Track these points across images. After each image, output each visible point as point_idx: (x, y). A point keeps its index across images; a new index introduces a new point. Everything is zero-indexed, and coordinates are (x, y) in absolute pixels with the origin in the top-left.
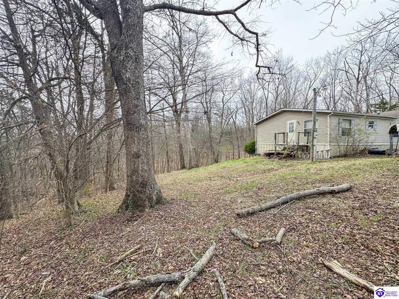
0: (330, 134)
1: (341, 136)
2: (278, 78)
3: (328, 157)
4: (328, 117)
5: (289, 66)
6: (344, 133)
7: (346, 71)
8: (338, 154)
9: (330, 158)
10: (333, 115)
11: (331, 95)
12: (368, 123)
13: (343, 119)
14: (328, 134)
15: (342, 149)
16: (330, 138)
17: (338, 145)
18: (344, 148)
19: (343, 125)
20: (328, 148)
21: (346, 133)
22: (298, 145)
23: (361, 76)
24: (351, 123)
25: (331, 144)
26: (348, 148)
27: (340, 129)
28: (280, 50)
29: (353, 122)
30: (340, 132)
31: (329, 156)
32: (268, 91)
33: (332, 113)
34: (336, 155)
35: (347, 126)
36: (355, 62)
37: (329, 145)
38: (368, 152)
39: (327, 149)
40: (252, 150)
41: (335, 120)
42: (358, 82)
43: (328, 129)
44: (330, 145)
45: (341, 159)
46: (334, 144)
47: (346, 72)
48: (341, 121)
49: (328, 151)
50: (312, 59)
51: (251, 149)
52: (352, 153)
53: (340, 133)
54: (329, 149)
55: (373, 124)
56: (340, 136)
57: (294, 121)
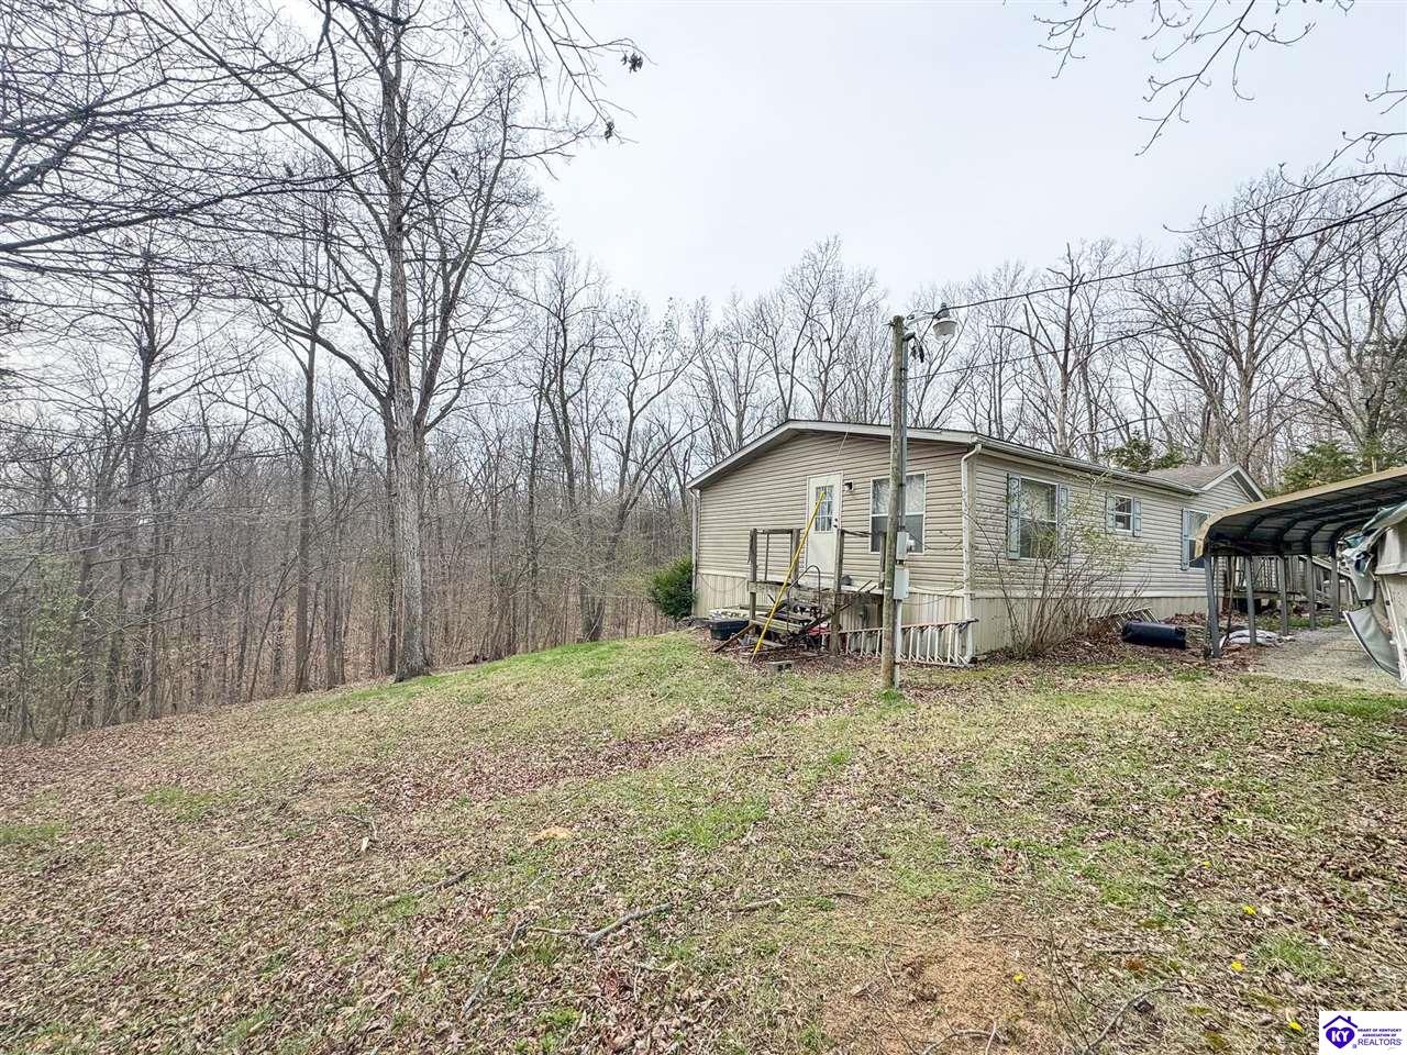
0: (973, 547)
1: (1016, 556)
2: (829, 339)
3: (967, 658)
4: (964, 466)
5: (864, 302)
6: (1027, 545)
7: (1030, 336)
8: (1007, 641)
9: (974, 661)
10: (980, 456)
11: (992, 413)
12: (1111, 504)
13: (1024, 482)
14: (965, 544)
15: (1024, 617)
16: (972, 563)
17: (1006, 598)
18: (1030, 614)
19: (1024, 505)
20: (964, 612)
21: (1036, 543)
22: (839, 593)
23: (1072, 357)
24: (1054, 499)
25: (979, 594)
26: (1047, 616)
27: (1014, 523)
28: (832, 240)
29: (1061, 496)
30: (1015, 537)
31: (969, 654)
32: (792, 377)
33: (979, 447)
34: (998, 647)
35: (1041, 514)
36: (1054, 316)
37: (967, 599)
38: (1124, 634)
39: (959, 619)
40: (678, 600)
41: (992, 481)
42: (1066, 376)
43: (965, 523)
44: (973, 598)
45: (1016, 670)
46: (992, 595)
47: (1033, 339)
48: (1015, 486)
49: (962, 627)
50: (934, 288)
51: (672, 597)
52: (1063, 634)
53: (1015, 544)
54: (968, 617)
55: (1129, 511)
56: (1012, 556)
57: (836, 480)
